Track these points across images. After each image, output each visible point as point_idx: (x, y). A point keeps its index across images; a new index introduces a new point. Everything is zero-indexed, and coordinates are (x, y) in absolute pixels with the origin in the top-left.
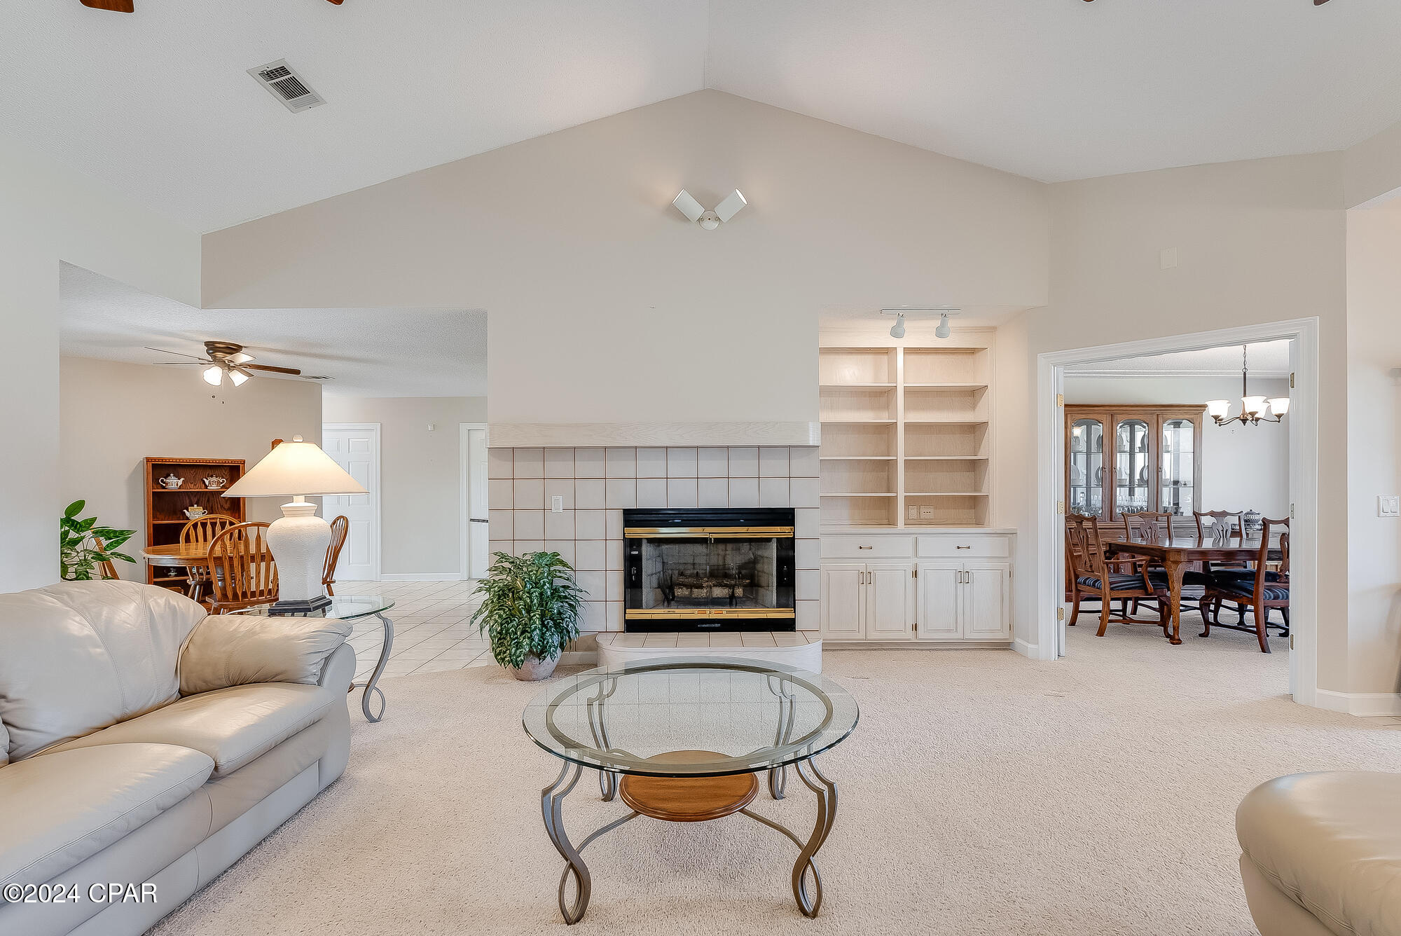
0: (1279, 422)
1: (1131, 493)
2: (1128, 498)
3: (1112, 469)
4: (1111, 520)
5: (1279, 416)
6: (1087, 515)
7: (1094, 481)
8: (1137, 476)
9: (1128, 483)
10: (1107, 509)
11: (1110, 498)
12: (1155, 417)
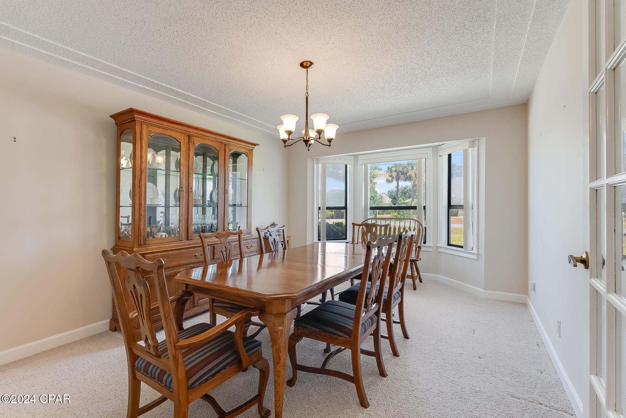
0: (330, 146)
1: (204, 212)
2: (201, 216)
3: (189, 189)
4: (188, 239)
5: (330, 141)
6: (164, 236)
7: (172, 202)
8: (208, 198)
9: (201, 203)
10: (183, 228)
11: (187, 218)
12: (223, 146)
